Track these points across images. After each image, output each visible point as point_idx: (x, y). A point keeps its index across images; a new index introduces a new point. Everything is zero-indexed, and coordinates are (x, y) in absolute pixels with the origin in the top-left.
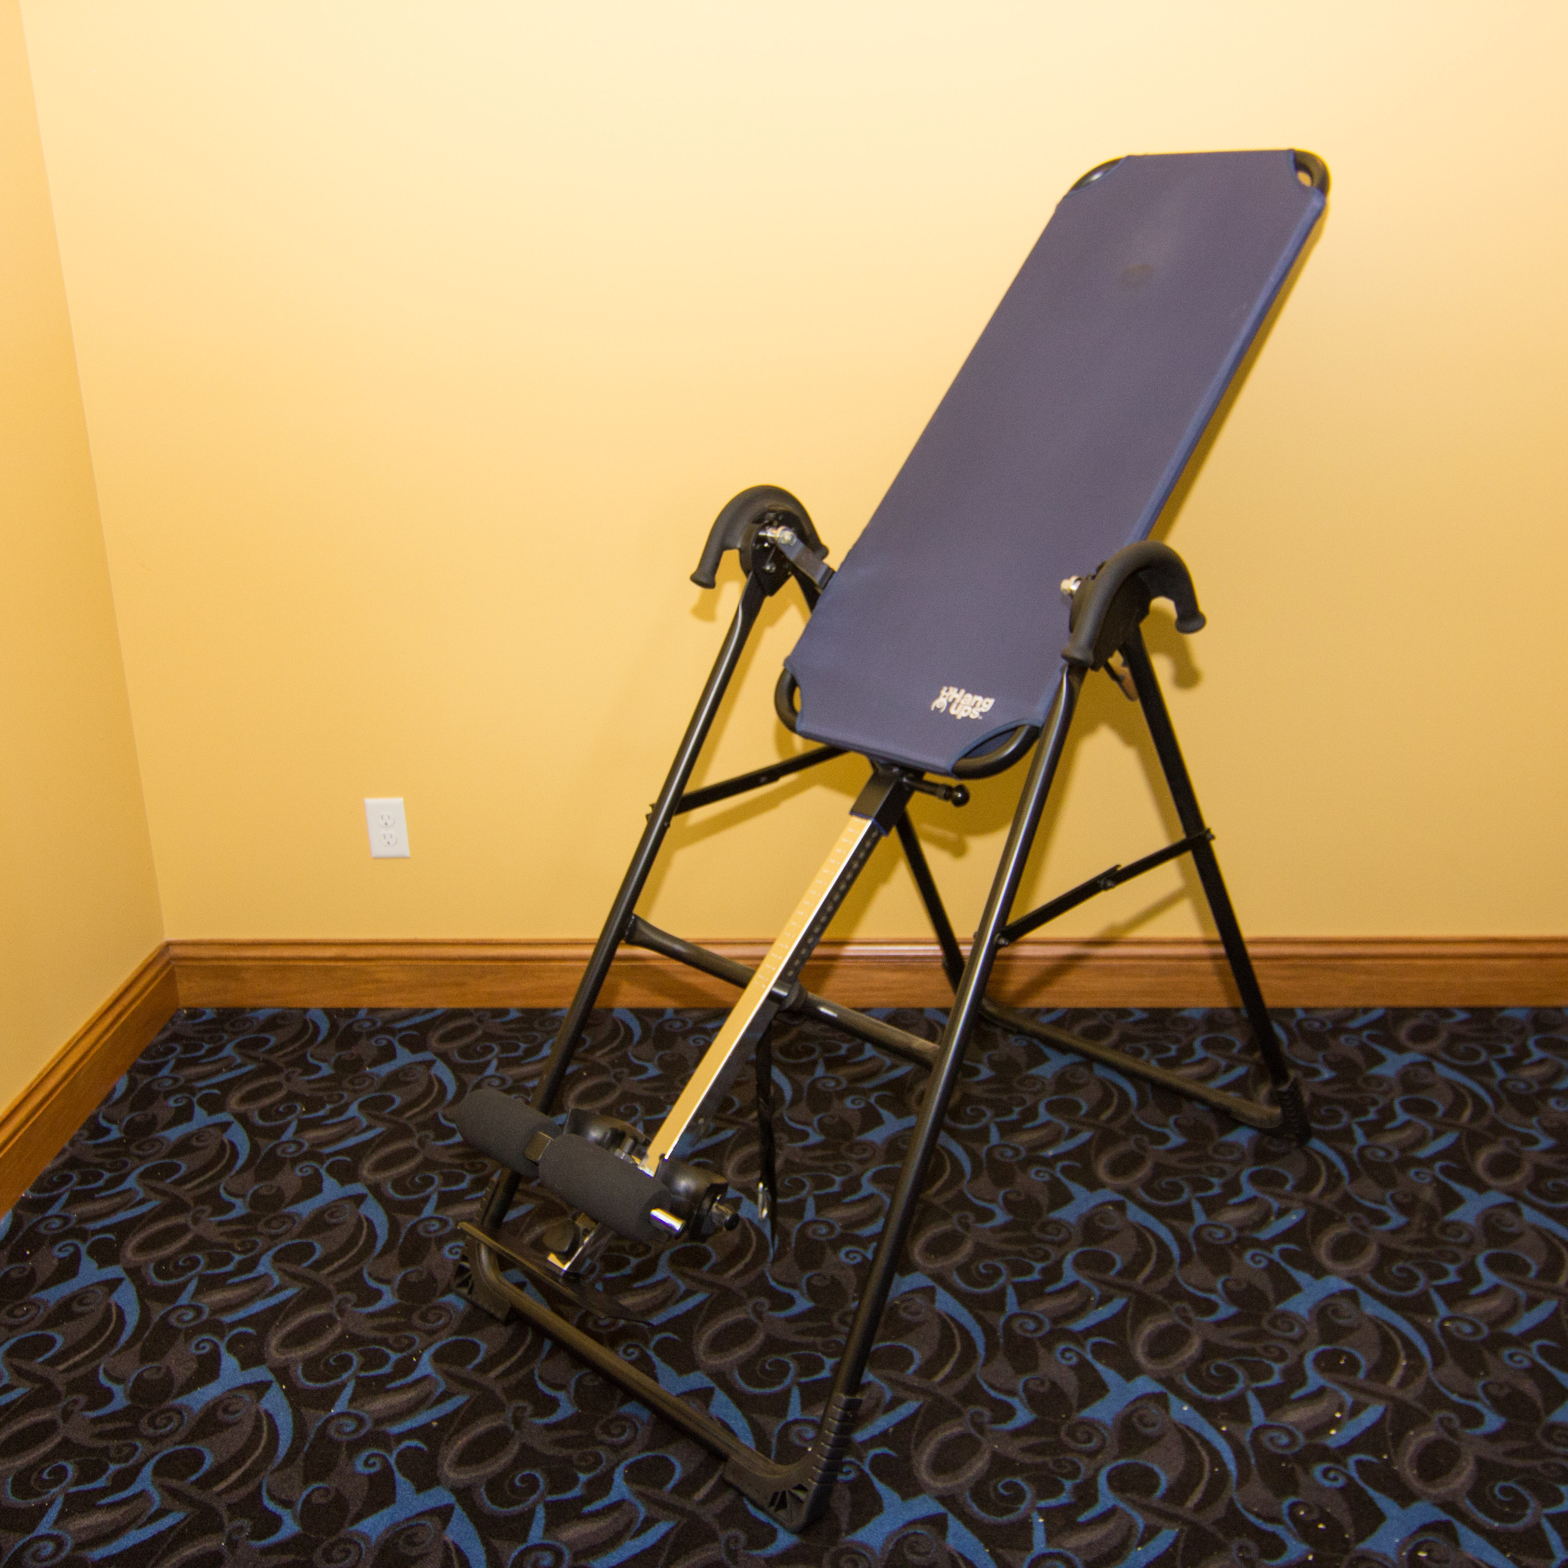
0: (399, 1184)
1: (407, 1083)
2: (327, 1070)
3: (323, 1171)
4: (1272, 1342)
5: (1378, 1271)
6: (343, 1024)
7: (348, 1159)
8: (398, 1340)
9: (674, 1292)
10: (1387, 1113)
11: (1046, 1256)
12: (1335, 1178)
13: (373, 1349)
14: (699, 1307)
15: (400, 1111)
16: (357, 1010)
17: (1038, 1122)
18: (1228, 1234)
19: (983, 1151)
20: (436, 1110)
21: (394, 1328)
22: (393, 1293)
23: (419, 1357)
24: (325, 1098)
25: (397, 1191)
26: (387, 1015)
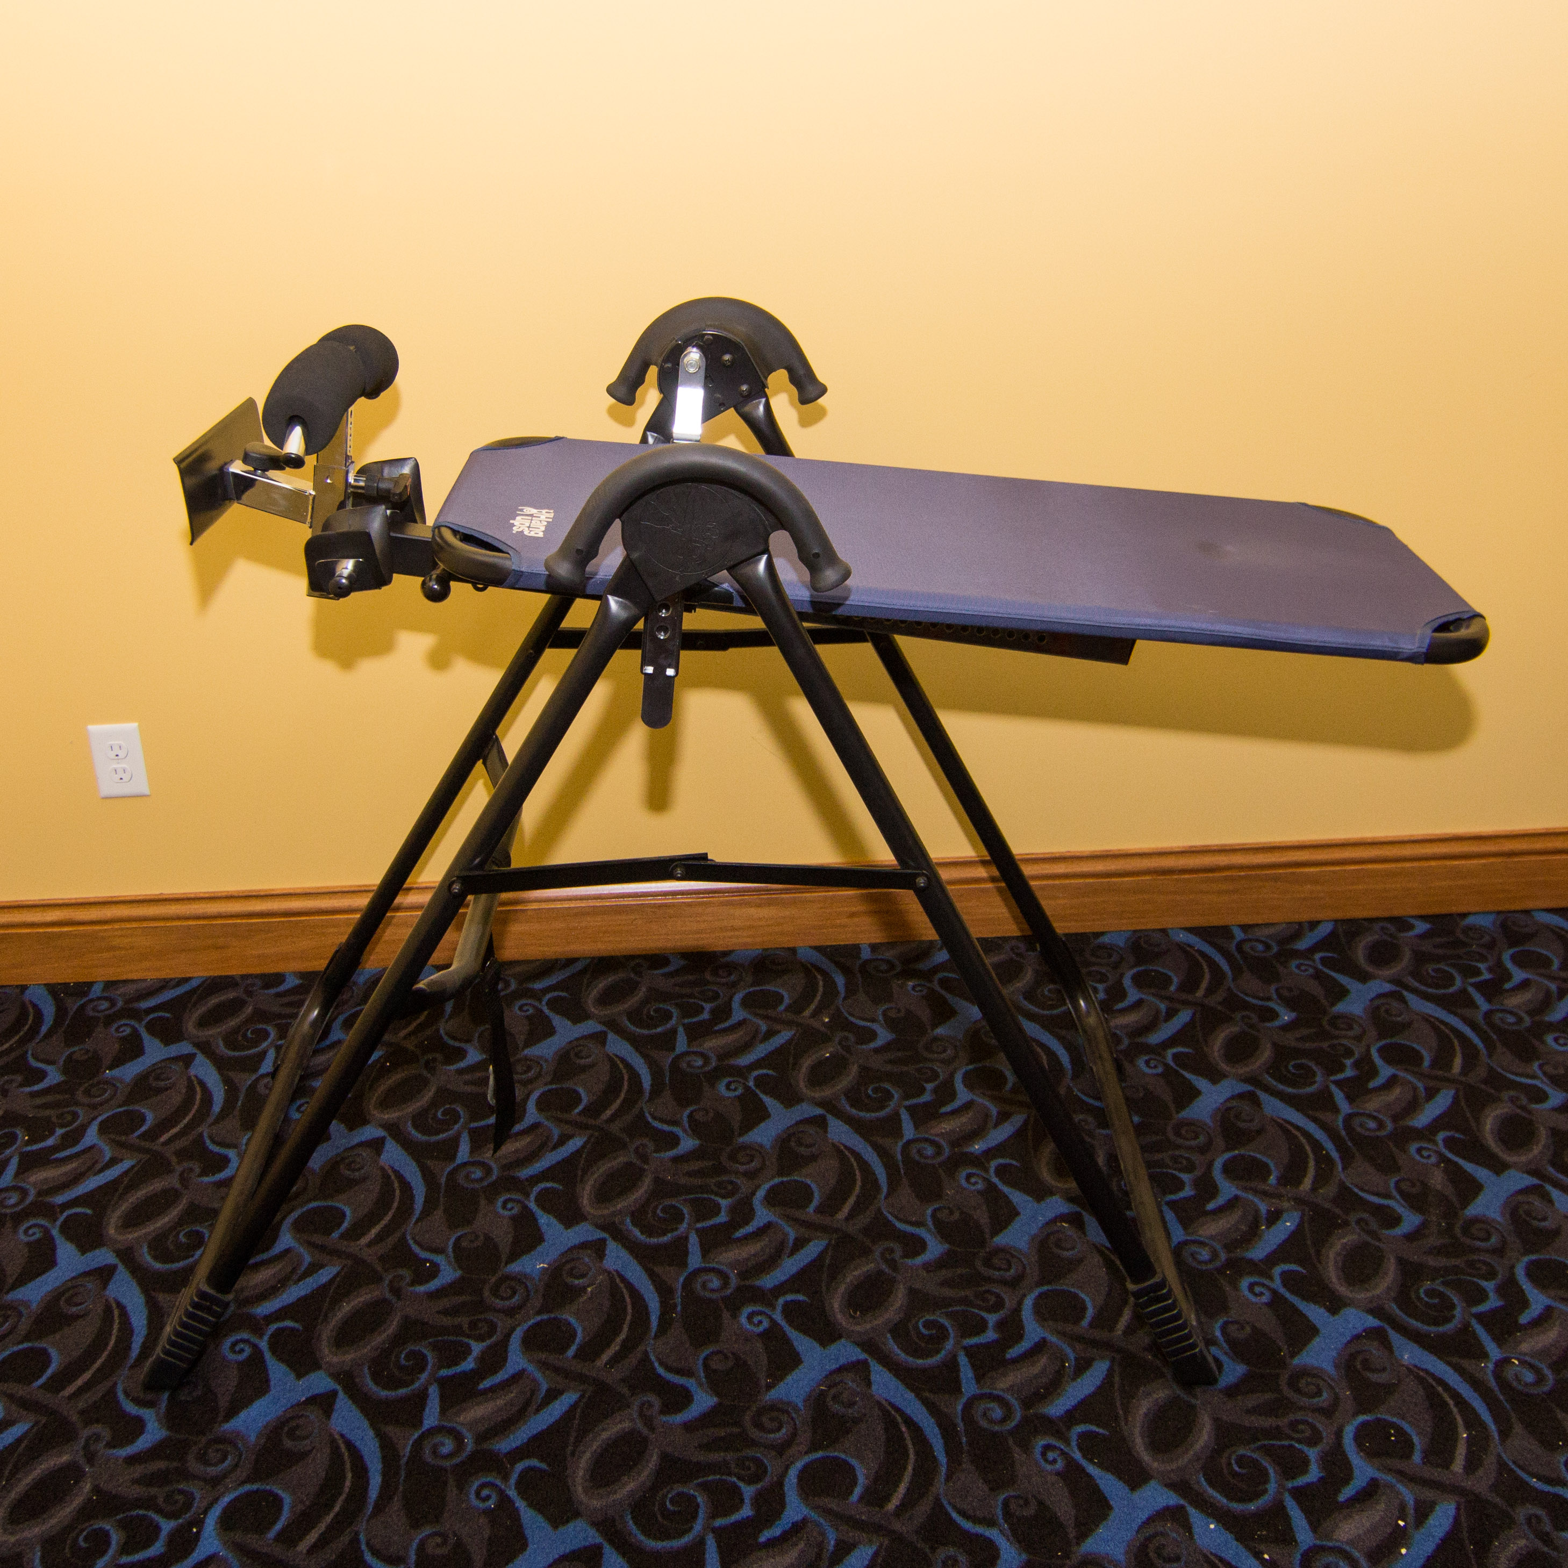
0: (158, 1246)
1: (159, 1091)
2: (54, 1076)
3: (55, 1232)
4: (1299, 1416)
5: (1404, 1297)
6: (73, 1005)
7: (89, 1211)
8: (168, 1498)
9: (533, 1392)
10: (1366, 1069)
11: (998, 1305)
12: (1324, 1161)
13: (138, 1516)
14: (568, 1415)
15: (152, 1135)
16: (90, 984)
17: (957, 1103)
18: (1215, 1255)
19: (897, 1150)
20: (200, 1129)
21: (160, 1479)
22: (159, 1421)
23: (200, 1523)
24: (54, 1119)
25: (155, 1258)
26: (131, 989)
